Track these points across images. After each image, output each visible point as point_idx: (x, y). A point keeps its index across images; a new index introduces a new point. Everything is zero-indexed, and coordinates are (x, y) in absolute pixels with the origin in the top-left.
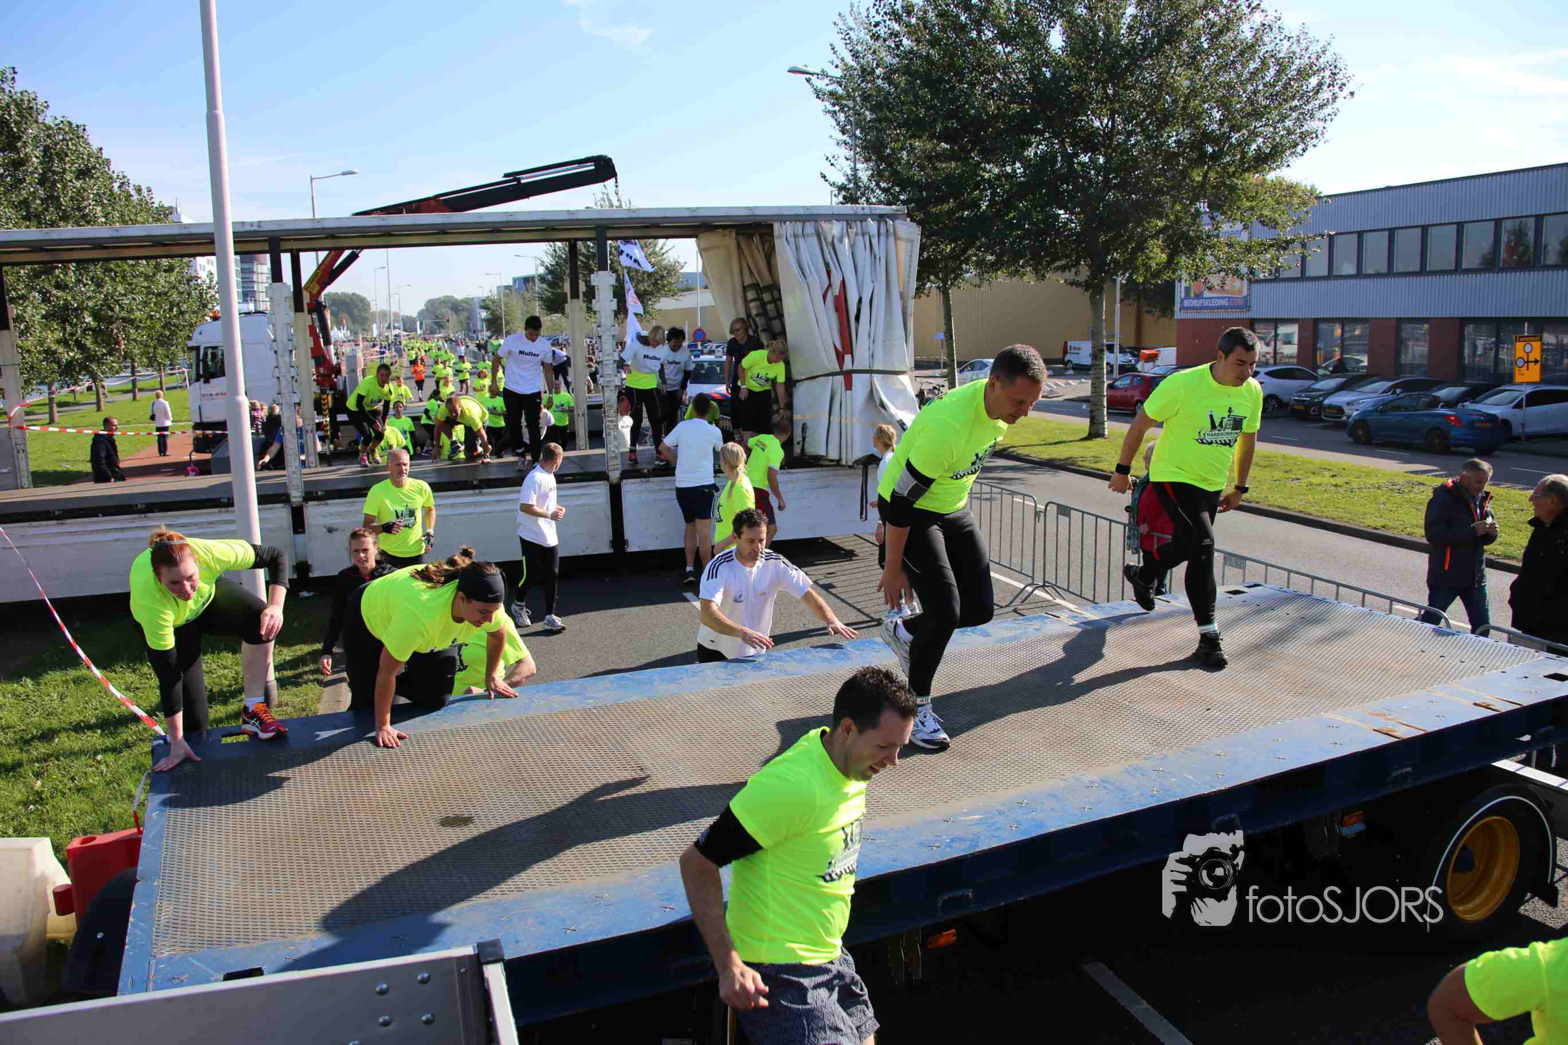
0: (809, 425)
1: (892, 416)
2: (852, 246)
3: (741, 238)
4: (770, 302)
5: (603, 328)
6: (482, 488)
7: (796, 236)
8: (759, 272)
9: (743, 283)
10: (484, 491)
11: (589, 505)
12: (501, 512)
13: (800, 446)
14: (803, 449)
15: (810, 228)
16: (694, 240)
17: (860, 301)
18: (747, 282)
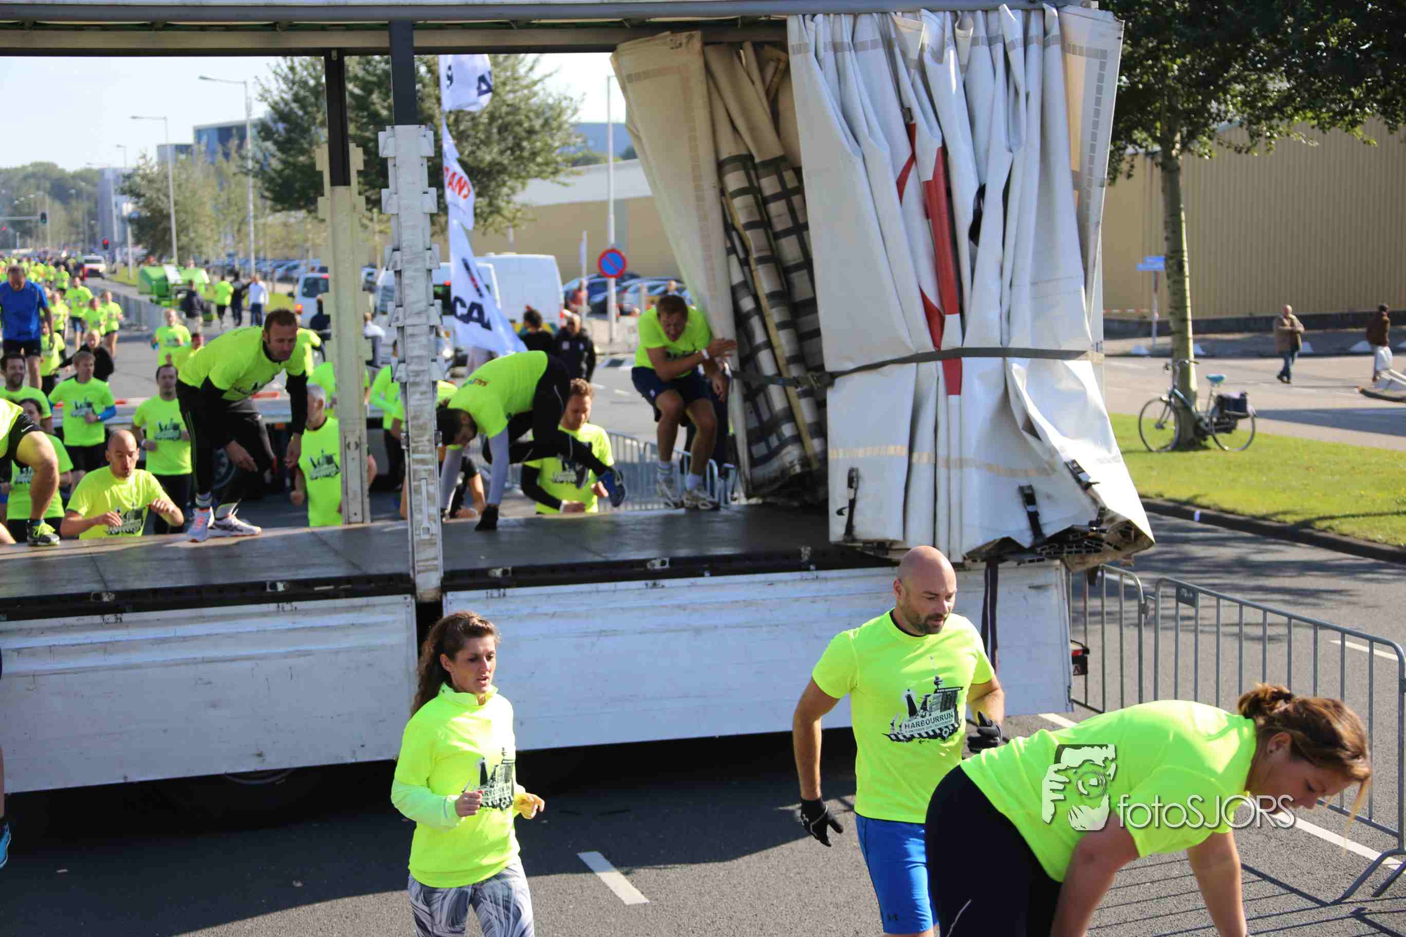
0: (862, 472)
1: (1053, 452)
2: (965, 69)
3: (711, 52)
4: (776, 197)
5: (406, 254)
6: (123, 611)
7: (836, 48)
8: (752, 129)
9: (717, 151)
10: (126, 617)
11: (369, 649)
12: (166, 665)
13: (844, 519)
14: (850, 527)
15: (868, 28)
16: (609, 55)
17: (981, 192)
18: (728, 149)
